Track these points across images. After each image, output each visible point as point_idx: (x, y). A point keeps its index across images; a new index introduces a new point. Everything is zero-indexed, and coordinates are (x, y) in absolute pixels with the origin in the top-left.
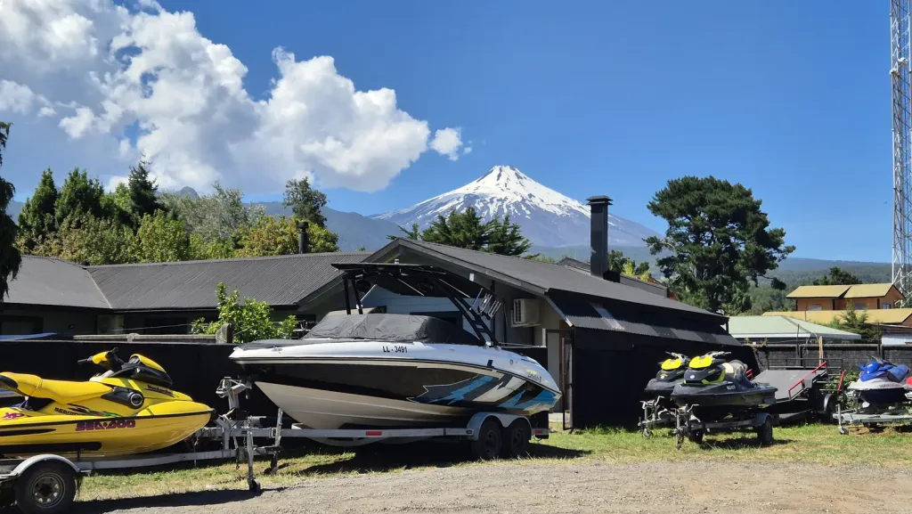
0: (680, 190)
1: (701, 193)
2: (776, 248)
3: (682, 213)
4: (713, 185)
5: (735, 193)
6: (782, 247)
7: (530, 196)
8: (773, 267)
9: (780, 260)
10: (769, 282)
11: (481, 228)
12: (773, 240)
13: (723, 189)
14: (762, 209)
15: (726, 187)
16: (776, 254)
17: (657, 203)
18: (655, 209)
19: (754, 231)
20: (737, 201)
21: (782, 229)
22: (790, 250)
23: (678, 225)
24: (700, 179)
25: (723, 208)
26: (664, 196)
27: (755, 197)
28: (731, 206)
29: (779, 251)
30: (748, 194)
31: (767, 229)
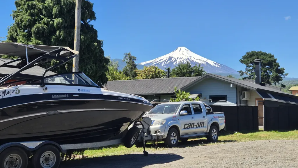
0: (250, 55)
1: (258, 56)
2: (282, 74)
3: (251, 63)
4: (261, 54)
5: (268, 56)
6: (284, 74)
7: (190, 57)
8: (281, 80)
9: (283, 78)
10: (280, 85)
11: (191, 68)
12: (281, 71)
13: (265, 55)
14: (277, 61)
15: (265, 54)
16: (282, 76)
17: (242, 59)
18: (242, 62)
19: (275, 68)
20: (269, 59)
21: (284, 68)
22: (286, 75)
23: (249, 67)
24: (257, 52)
25: (265, 61)
26: (244, 57)
27: (275, 57)
28: (268, 60)
29: (283, 75)
30: (273, 56)
31: (279, 68)
